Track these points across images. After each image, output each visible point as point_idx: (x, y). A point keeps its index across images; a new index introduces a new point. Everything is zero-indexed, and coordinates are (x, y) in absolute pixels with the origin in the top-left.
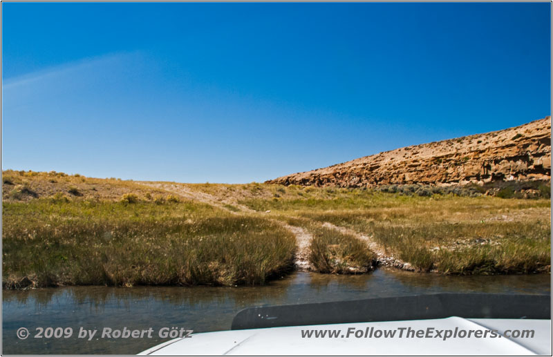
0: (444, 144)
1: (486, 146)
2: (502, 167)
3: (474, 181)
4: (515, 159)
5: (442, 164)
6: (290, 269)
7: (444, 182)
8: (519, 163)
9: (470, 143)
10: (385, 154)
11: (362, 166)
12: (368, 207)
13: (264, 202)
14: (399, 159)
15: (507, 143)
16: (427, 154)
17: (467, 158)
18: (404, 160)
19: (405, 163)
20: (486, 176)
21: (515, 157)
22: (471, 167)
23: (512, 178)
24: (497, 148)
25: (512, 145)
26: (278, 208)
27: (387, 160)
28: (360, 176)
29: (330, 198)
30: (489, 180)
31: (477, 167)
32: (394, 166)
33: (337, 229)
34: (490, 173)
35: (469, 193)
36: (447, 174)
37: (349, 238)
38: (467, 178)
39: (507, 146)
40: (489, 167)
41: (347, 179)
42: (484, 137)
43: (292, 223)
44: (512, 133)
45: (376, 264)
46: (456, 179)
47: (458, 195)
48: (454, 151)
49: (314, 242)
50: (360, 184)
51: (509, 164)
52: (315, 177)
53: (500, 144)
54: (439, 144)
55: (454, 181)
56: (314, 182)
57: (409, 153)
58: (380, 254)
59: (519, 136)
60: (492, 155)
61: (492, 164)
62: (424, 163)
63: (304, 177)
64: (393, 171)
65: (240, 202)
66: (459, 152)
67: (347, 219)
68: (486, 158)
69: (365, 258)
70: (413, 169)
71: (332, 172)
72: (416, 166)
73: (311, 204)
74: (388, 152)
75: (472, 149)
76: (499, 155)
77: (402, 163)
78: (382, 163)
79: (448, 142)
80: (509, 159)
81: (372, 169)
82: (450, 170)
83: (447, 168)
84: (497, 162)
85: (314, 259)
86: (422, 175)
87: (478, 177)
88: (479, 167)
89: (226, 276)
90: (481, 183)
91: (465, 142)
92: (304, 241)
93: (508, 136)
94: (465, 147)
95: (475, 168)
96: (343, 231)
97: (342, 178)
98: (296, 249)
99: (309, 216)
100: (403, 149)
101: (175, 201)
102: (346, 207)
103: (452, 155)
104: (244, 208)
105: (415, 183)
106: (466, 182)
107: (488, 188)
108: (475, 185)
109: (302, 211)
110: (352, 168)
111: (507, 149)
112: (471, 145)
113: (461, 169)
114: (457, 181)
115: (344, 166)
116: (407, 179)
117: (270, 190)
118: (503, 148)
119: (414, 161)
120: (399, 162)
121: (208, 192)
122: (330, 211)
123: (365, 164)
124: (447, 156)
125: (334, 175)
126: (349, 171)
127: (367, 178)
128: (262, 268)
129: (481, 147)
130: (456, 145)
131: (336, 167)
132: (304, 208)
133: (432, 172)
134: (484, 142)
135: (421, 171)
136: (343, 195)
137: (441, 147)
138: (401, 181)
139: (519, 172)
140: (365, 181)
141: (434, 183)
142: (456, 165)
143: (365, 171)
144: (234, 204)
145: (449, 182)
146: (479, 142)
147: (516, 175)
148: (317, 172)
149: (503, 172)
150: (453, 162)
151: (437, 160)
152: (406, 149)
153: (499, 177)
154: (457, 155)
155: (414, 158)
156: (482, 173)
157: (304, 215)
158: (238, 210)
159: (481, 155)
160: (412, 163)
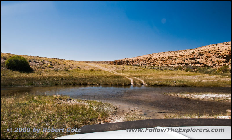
0: (172, 52)
1: (184, 54)
2: (188, 61)
3: (180, 65)
4: (192, 59)
5: (171, 59)
6: (130, 84)
7: (171, 64)
8: (193, 60)
9: (180, 53)
10: (154, 54)
11: (146, 58)
12: (145, 73)
13: (120, 71)
14: (158, 56)
15: (190, 54)
16: (167, 55)
17: (178, 58)
18: (160, 57)
19: (160, 58)
20: (183, 64)
21: (192, 58)
22: (179, 60)
23: (190, 65)
24: (187, 55)
25: (191, 55)
26: (123, 73)
27: (154, 56)
28: (145, 61)
29: (136, 70)
30: (184, 65)
31: (181, 61)
32: (156, 58)
33: (137, 78)
34: (185, 63)
35: (174, 70)
36: (172, 62)
37: (139, 80)
38: (178, 64)
39: (190, 55)
40: (184, 61)
41: (141, 61)
42: (184, 51)
43: (128, 77)
44: (192, 51)
45: (143, 84)
46: (175, 64)
47: (171, 70)
48: (175, 55)
49: (133, 81)
50: (145, 64)
51: (190, 61)
52: (131, 60)
53: (188, 54)
54: (171, 52)
55: (174, 65)
56: (131, 62)
57: (161, 55)
58: (143, 83)
59: (193, 52)
60: (185, 57)
61: (185, 60)
62: (166, 58)
63: (127, 60)
64: (156, 60)
65: (114, 71)
66: (176, 55)
67: (139, 76)
68: (184, 58)
69: (141, 83)
70: (162, 60)
71: (137, 59)
72: (163, 59)
73: (131, 72)
74: (155, 54)
75: (180, 55)
76: (187, 57)
77: (159, 58)
78: (153, 57)
79: (174, 52)
80: (190, 59)
81: (149, 59)
82: (173, 61)
83: (172, 60)
84: (187, 59)
85: (134, 83)
86: (165, 62)
87: (181, 64)
88: (182, 61)
89: (123, 84)
90: (182, 66)
91: (178, 52)
92: (132, 81)
93: (190, 52)
94: (178, 54)
95: (180, 61)
96: (138, 79)
97: (140, 61)
98: (131, 82)
99: (131, 75)
100: (159, 53)
101: (101, 70)
102: (140, 73)
103: (174, 56)
104: (116, 72)
105: (162, 64)
106: (178, 65)
107: (184, 67)
108: (180, 66)
109: (129, 74)
110: (143, 58)
111: (190, 56)
112: (180, 54)
113: (176, 61)
114: (175, 65)
115: (141, 57)
116: (160, 63)
117: (121, 67)
118: (189, 55)
119: (163, 57)
120: (158, 57)
121: (106, 68)
122: (136, 74)
123: (147, 57)
124: (172, 56)
125: (137, 60)
126: (142, 59)
127: (148, 62)
128: (127, 83)
129: (183, 55)
130: (176, 53)
131: (138, 57)
132: (130, 73)
133: (168, 61)
134: (184, 53)
135: (165, 61)
136: (139, 69)
137: (171, 53)
138: (158, 63)
139: (192, 63)
140: (147, 63)
141: (168, 65)
142: (175, 59)
143: (147, 59)
144: (113, 71)
145: (173, 65)
146: (182, 53)
147: (192, 64)
148: (132, 59)
149: (188, 63)
150: (174, 59)
151: (170, 58)
152: (161, 53)
153: (187, 64)
154: (176, 56)
155: (163, 56)
156: (182, 63)
157: (130, 75)
158: (115, 73)
159: (182, 57)
160: (162, 58)
